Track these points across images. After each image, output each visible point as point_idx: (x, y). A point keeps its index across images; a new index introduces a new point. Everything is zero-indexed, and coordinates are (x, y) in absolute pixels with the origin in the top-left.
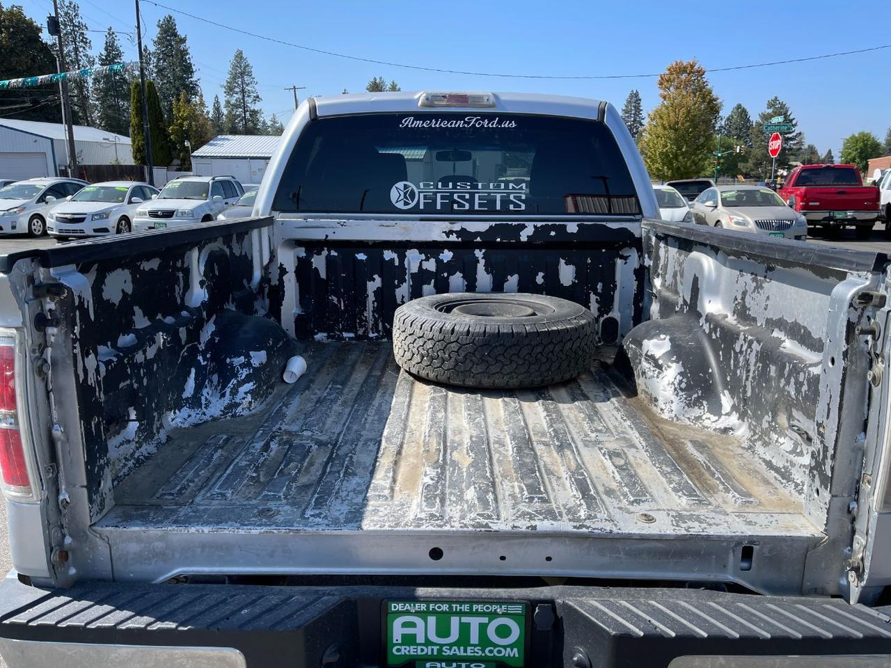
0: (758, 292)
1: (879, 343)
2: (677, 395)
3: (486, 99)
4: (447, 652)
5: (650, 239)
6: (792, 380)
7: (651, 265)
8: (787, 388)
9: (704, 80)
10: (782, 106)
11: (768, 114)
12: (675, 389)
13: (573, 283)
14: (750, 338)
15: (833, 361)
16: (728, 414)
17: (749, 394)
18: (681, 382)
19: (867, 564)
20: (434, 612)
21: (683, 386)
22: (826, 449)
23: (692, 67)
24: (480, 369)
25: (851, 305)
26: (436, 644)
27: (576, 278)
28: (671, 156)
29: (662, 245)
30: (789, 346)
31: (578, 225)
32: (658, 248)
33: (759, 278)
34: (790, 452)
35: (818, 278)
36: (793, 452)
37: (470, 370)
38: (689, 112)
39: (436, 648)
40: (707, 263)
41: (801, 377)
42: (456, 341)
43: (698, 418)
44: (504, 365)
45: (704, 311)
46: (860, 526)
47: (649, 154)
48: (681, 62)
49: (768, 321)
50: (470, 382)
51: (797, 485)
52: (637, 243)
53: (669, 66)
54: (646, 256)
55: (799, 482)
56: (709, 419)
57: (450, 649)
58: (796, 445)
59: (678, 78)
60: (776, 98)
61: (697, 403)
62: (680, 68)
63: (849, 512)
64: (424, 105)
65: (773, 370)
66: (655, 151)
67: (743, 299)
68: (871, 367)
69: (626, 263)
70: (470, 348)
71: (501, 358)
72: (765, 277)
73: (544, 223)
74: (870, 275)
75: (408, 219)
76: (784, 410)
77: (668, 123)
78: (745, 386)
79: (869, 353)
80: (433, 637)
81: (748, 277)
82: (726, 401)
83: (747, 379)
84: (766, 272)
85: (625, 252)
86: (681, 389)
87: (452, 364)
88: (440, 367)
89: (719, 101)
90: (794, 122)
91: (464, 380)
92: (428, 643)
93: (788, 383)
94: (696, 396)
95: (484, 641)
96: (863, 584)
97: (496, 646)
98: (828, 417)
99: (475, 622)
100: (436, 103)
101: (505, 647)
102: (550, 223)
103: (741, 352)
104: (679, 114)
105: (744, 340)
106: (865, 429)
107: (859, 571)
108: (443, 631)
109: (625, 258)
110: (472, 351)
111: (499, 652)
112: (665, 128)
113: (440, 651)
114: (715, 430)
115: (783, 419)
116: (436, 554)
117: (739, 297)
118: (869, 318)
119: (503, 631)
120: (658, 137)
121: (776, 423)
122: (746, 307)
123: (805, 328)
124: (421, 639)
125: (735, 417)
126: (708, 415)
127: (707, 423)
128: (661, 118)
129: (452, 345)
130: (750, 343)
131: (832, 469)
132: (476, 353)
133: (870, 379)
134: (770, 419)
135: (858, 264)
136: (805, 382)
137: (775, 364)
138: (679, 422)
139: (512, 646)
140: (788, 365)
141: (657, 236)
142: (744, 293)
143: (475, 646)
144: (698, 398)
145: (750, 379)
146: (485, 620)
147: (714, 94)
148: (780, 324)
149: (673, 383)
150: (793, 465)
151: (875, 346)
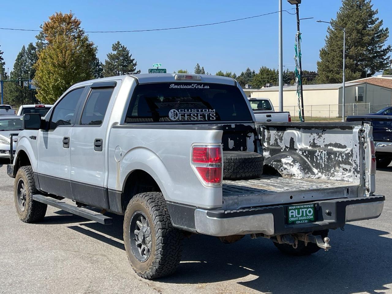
0: (320, 138)
1: (365, 139)
2: (301, 171)
3: (198, 77)
4: (300, 219)
5: (260, 129)
6: (340, 156)
7: (262, 138)
8: (338, 159)
9: (81, 29)
10: (124, 49)
11: (114, 54)
12: (300, 170)
13: (233, 147)
14: (321, 150)
15: (356, 145)
16: (318, 174)
17: (323, 166)
18: (301, 168)
19: (370, 188)
20: (297, 209)
21: (302, 169)
22: (357, 165)
23: (70, 18)
24: (242, 171)
25: (359, 132)
26: (297, 217)
27: (234, 145)
28: (62, 89)
29: (266, 131)
30: (335, 149)
31: (235, 125)
32: (264, 132)
33: (320, 134)
34: (342, 175)
35: (342, 130)
36: (343, 174)
37: (239, 172)
38: (73, 55)
39: (297, 218)
40: (296, 133)
41: (343, 155)
42: (233, 162)
43: (309, 177)
44: (249, 169)
45: (298, 148)
46: (367, 180)
47: (43, 87)
48: (61, 14)
49: (325, 145)
50: (238, 176)
51: (347, 181)
52: (254, 131)
53: (51, 16)
54: (259, 135)
55: (347, 180)
56: (312, 176)
57: (300, 218)
58: (343, 173)
59: (60, 26)
60: (118, 42)
61: (307, 173)
62: (61, 19)
63: (364, 178)
64: (177, 79)
65: (332, 156)
66: (48, 84)
67: (314, 141)
68: (363, 145)
69: (250, 139)
70: (239, 164)
71: (248, 166)
72: (322, 133)
73: (224, 124)
74: (361, 126)
75: (176, 124)
76: (337, 166)
77: (58, 61)
78: (322, 164)
79: (363, 142)
80: (297, 215)
81: (315, 135)
82: (315, 171)
83: (322, 162)
84: (322, 132)
85: (249, 134)
86: (302, 170)
87: (232, 170)
88: (228, 172)
89: (94, 46)
90: (134, 62)
91: (236, 176)
92: (296, 217)
93: (339, 157)
94: (306, 171)
95: (307, 215)
96: (370, 192)
97: (308, 216)
98: (357, 158)
99: (304, 210)
100: (182, 79)
101: (310, 216)
102: (226, 124)
103: (318, 155)
104: (65, 55)
105: (319, 152)
106: (364, 159)
107: (368, 190)
108: (299, 214)
109: (250, 137)
110: (239, 165)
111: (309, 217)
112: (54, 65)
113: (298, 219)
114: (316, 178)
115: (337, 168)
116: (291, 197)
117: (312, 142)
118: (362, 135)
119: (310, 212)
120: (49, 73)
121: (336, 170)
122: (315, 143)
123: (339, 144)
124: (294, 216)
125: (320, 174)
126: (312, 175)
127: (312, 177)
128: (51, 57)
129: (232, 164)
130: (322, 152)
131: (360, 169)
132: (241, 165)
133: (364, 147)
134: (334, 169)
135: (357, 124)
136: (345, 155)
137: (332, 155)
138: (304, 179)
139: (311, 215)
140: (338, 153)
141: (263, 128)
142: (314, 140)
143: (305, 216)
144: (307, 171)
145: (323, 162)
146: (306, 209)
147: (90, 40)
148: (330, 145)
149: (299, 169)
150: (344, 177)
151: (364, 140)
